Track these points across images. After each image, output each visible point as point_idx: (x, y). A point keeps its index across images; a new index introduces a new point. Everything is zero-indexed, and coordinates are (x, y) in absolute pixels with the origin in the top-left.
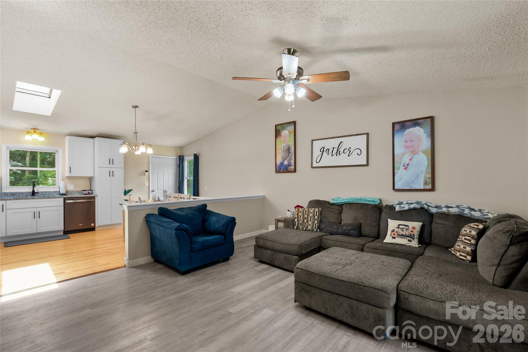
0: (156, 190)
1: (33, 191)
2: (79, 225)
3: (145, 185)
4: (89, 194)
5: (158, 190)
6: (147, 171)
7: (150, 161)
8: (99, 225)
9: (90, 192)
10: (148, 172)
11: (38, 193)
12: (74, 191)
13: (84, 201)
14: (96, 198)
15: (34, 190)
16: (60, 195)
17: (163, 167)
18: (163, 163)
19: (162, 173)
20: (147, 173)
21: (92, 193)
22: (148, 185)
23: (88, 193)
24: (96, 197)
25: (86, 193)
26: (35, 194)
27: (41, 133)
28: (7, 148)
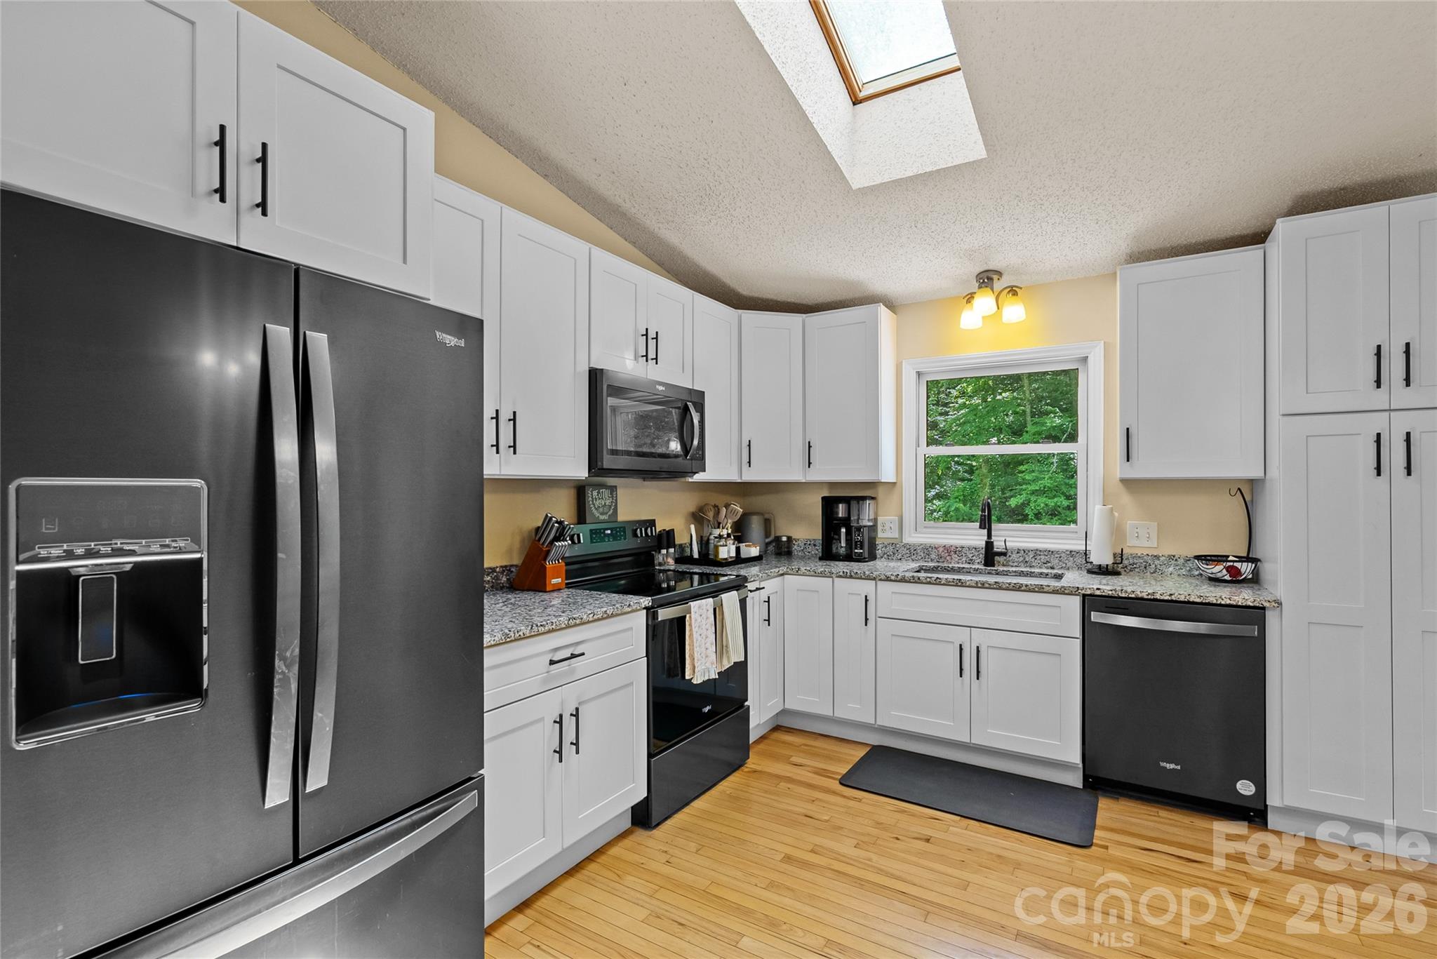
1: (989, 545)
2: (1163, 764)
4: (1235, 578)
8: (1290, 801)
9: (1246, 569)
11: (1004, 554)
12: (1157, 557)
13: (1202, 628)
14: (1271, 619)
15: (992, 542)
16: (1090, 572)
21: (1255, 580)
23: (1227, 578)
24: (1269, 614)
25: (1219, 575)
26: (997, 558)
27: (1012, 287)
28: (919, 374)
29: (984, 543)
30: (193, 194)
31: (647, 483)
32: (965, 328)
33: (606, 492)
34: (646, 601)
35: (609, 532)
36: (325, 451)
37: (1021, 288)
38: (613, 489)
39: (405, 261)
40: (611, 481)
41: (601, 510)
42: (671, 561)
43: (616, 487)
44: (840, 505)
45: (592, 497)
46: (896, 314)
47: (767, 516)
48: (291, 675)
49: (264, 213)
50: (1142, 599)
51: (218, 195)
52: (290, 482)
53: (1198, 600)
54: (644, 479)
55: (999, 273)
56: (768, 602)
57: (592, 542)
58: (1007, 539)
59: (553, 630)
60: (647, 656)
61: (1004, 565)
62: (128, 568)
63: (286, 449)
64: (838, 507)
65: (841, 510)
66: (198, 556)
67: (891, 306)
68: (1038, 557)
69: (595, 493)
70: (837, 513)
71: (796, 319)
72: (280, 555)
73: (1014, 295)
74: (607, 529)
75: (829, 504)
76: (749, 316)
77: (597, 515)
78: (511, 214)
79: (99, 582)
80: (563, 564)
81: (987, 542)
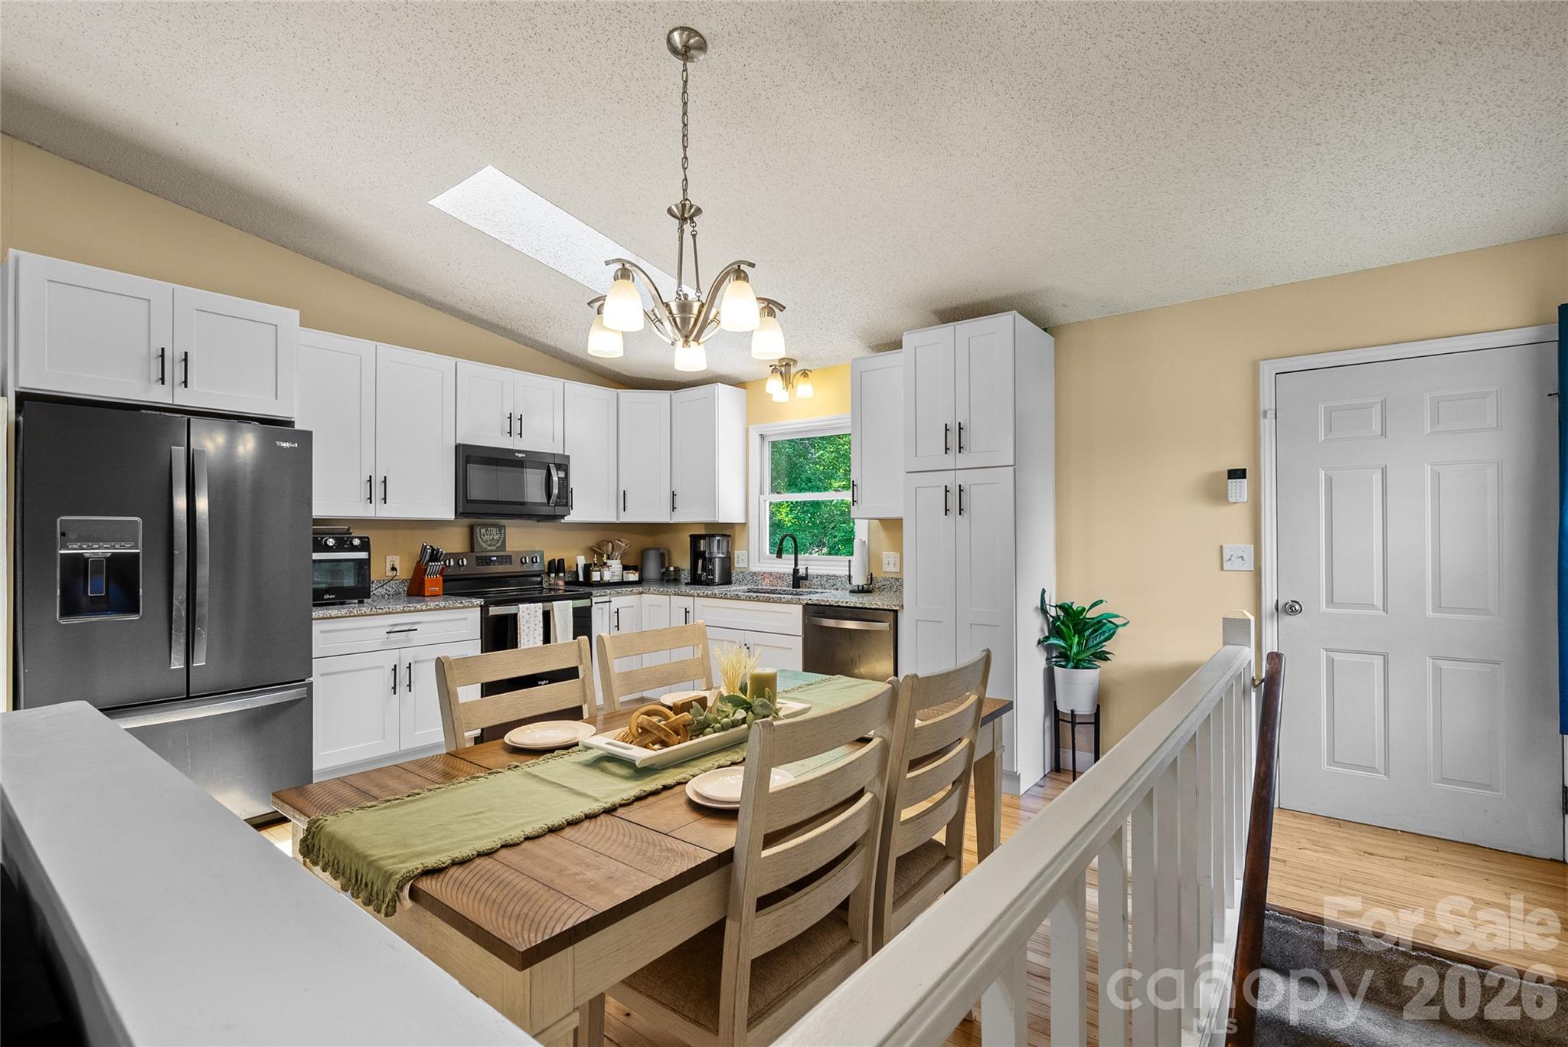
0: (1317, 605)
3: (1226, 566)
5: (1330, 601)
6: (1237, 474)
7: (1267, 402)
10: (1244, 483)
11: (806, 579)
14: (900, 619)
15: (798, 569)
17: (1384, 433)
18: (1383, 404)
19: (1377, 477)
20: (1239, 489)
22: (1250, 565)
24: (899, 615)
27: (805, 370)
28: (762, 436)
29: (792, 570)
30: (149, 381)
31: (540, 524)
32: (776, 401)
33: (494, 530)
34: (480, 601)
35: (495, 558)
36: (202, 504)
37: (811, 371)
38: (501, 528)
39: (276, 398)
40: (503, 522)
41: (489, 543)
42: (561, 583)
43: (504, 527)
44: (702, 541)
45: (480, 534)
46: (745, 388)
47: (662, 551)
48: (182, 607)
49: (186, 386)
50: (832, 606)
51: (160, 381)
52: (182, 518)
53: (860, 606)
54: (538, 521)
55: (795, 361)
56: (618, 612)
57: (478, 565)
58: (809, 567)
59: (390, 613)
60: (481, 638)
61: (809, 588)
62: (109, 555)
63: (180, 503)
64: (700, 543)
65: (702, 545)
66: (138, 551)
67: (738, 383)
68: (829, 581)
69: (483, 531)
70: (700, 547)
71: (663, 396)
72: (175, 552)
73: (805, 376)
74: (493, 556)
75: (695, 539)
76: (628, 396)
77: (484, 546)
78: (384, 349)
79: (97, 562)
80: (441, 578)
81: (794, 569)
